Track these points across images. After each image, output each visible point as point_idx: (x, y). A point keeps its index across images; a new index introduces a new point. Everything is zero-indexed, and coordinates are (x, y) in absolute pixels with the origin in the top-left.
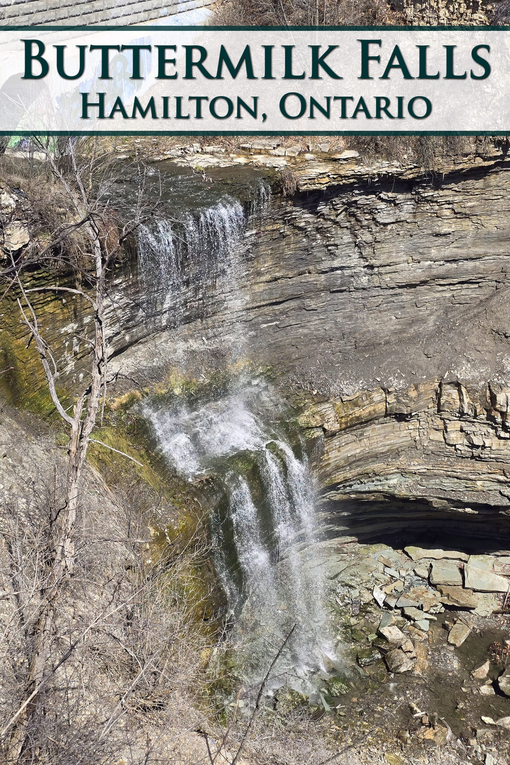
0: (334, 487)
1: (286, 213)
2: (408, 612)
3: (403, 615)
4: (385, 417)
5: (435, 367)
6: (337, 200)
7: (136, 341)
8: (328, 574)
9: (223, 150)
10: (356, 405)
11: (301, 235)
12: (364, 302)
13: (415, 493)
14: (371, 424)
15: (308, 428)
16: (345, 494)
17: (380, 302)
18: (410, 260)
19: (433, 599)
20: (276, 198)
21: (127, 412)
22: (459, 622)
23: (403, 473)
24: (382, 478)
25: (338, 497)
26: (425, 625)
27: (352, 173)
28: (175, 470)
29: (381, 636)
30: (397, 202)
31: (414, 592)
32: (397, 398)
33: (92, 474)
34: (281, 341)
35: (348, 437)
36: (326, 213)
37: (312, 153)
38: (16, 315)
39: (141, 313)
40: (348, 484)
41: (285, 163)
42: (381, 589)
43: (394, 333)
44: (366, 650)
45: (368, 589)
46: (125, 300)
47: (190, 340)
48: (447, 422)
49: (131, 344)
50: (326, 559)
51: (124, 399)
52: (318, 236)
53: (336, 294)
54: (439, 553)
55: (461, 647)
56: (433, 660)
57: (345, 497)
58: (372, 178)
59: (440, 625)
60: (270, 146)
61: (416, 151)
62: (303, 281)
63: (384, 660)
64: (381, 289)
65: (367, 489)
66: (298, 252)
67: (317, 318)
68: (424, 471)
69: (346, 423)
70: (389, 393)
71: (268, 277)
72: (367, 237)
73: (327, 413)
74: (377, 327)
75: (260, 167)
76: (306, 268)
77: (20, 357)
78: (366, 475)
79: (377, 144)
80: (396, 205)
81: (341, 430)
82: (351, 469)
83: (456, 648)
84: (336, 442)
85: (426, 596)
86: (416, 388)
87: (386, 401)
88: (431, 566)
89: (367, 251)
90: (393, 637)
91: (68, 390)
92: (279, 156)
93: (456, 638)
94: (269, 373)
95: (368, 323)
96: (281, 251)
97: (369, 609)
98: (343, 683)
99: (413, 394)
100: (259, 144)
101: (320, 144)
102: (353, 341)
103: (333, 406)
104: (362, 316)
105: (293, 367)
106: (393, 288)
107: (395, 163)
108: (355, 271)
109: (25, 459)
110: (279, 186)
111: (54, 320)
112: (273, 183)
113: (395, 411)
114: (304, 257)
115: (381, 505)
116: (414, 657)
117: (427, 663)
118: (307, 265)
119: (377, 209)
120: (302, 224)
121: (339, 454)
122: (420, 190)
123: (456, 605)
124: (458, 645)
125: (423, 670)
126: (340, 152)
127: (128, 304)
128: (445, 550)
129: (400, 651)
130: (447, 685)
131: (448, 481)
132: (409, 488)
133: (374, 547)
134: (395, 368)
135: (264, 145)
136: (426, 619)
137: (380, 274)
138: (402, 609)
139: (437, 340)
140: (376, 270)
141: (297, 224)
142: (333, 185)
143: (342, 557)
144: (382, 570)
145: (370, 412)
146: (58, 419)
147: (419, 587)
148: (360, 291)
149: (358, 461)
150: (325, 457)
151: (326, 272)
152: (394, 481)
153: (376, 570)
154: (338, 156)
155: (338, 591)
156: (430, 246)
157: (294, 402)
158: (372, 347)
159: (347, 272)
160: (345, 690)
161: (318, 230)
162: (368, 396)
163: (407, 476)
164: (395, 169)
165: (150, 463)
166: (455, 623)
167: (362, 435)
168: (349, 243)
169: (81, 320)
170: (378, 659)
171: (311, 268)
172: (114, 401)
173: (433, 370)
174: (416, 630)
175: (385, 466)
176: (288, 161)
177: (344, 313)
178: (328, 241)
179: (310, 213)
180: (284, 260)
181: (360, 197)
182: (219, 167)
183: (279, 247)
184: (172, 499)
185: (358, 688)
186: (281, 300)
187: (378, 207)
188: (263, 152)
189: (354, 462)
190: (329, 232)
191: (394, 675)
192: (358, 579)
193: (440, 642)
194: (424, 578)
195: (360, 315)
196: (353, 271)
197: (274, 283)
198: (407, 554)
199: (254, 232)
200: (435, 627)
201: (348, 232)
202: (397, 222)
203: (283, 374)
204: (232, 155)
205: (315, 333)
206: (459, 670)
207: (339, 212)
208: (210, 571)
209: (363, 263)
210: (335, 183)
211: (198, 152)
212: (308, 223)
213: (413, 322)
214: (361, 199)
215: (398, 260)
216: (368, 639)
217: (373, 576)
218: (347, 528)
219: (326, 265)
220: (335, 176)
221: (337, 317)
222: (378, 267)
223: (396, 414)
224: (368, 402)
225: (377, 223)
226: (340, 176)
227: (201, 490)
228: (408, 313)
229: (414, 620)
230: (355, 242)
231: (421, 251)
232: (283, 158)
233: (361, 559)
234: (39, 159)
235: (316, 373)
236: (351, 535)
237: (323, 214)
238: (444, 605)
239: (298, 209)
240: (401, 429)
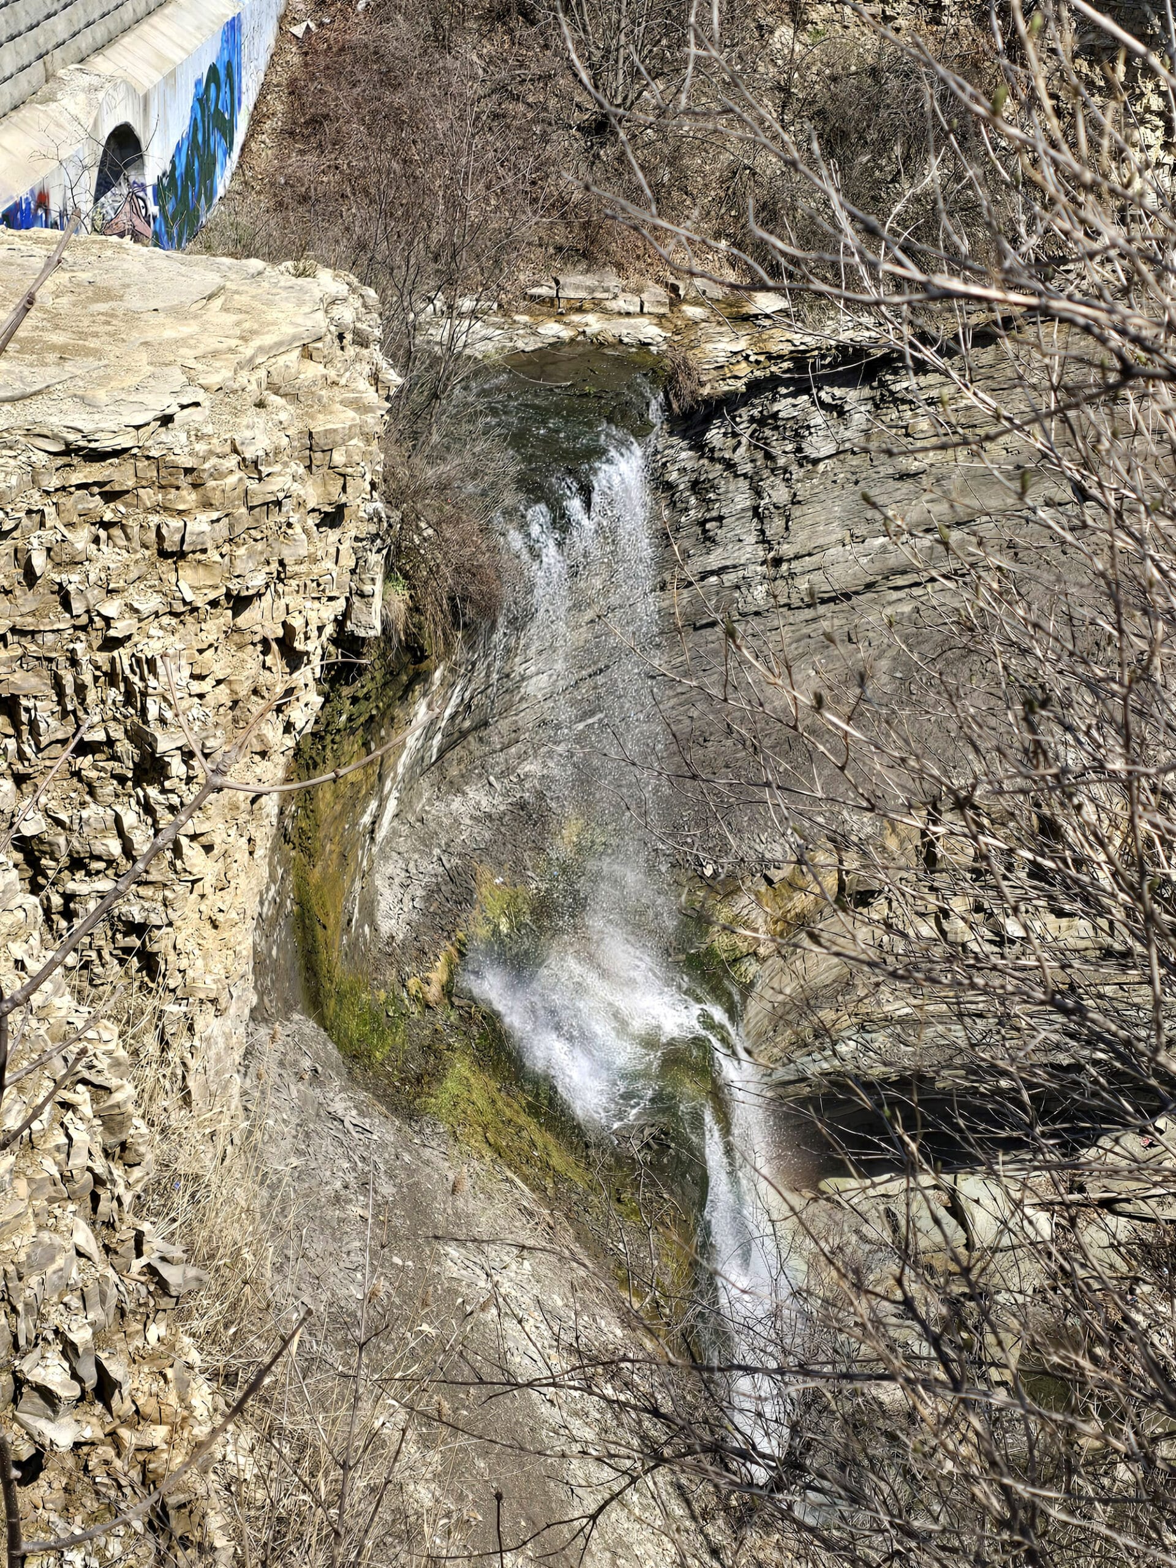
6: (743, 414)
11: (663, 502)
12: (755, 643)
18: (848, 540)
27: (789, 347)
30: (845, 408)
36: (717, 445)
52: (690, 500)
53: (703, 632)
64: (790, 609)
72: (780, 493)
80: (842, 416)
89: (775, 526)
106: (812, 606)
108: (747, 573)
119: (808, 427)
120: (673, 477)
122: (888, 377)
137: (792, 575)
140: (785, 567)
148: (749, 618)
151: (692, 583)
156: (889, 503)
159: (730, 578)
161: (696, 486)
168: (744, 510)
171: (665, 576)
178: (708, 510)
179: (691, 449)
181: (785, 403)
187: (810, 424)
190: (714, 488)
196: (740, 574)
201: (748, 484)
202: (837, 454)
207: (741, 439)
209: (764, 553)
212: (682, 471)
214: (786, 407)
215: (827, 540)
219: (693, 567)
222: (789, 560)
225: (802, 460)
230: (757, 507)
231: (871, 515)
237: (712, 449)
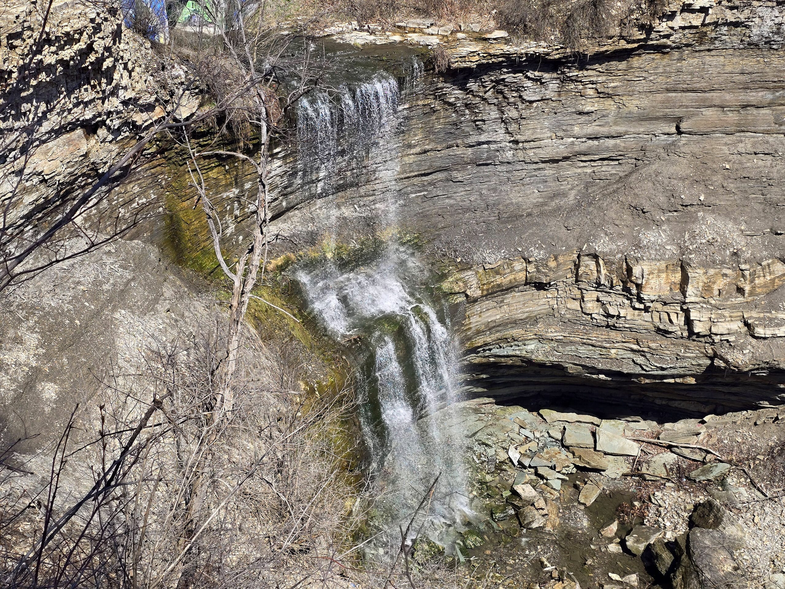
0: (474, 350)
1: (437, 89)
2: (541, 471)
3: (537, 474)
4: (525, 285)
5: (574, 239)
6: (486, 78)
7: (292, 207)
8: (465, 432)
9: (380, 28)
10: (498, 273)
11: (450, 110)
12: (508, 175)
13: (551, 359)
14: (511, 292)
15: (451, 294)
16: (485, 357)
17: (524, 176)
18: (554, 137)
19: (565, 460)
20: (428, 75)
21: (283, 273)
22: (589, 482)
23: (541, 339)
24: (520, 343)
25: (477, 361)
26: (557, 484)
27: (501, 52)
28: (325, 329)
29: (515, 493)
30: (543, 81)
31: (547, 453)
32: (537, 267)
33: (249, 331)
34: (428, 211)
35: (489, 303)
36: (475, 90)
37: (463, 32)
38: (182, 179)
39: (298, 181)
40: (487, 348)
41: (438, 41)
42: (516, 449)
43: (536, 206)
44: (500, 506)
45: (504, 448)
46: (284, 169)
47: (343, 208)
48: (584, 292)
49: (288, 209)
50: (464, 418)
51: (279, 261)
52: (467, 112)
53: (482, 167)
54: (572, 416)
55: (591, 506)
56: (563, 518)
57: (484, 360)
58: (520, 58)
59: (572, 485)
60: (424, 25)
61: (562, 32)
62: (451, 153)
63: (517, 515)
64: (525, 163)
65: (505, 353)
66: (447, 126)
67: (463, 189)
68: (561, 337)
69: (488, 290)
70: (530, 262)
71: (418, 150)
72: (514, 114)
73: (470, 280)
74: (520, 199)
75: (414, 45)
76: (454, 142)
77: (185, 219)
78: (505, 340)
79: (525, 26)
80: (542, 83)
81: (482, 296)
82: (491, 334)
83: (586, 507)
84: (477, 308)
85: (559, 457)
86: (556, 258)
87: (527, 271)
88: (565, 429)
89: (513, 127)
90: (526, 494)
91: (228, 251)
92: (432, 35)
93: (586, 498)
94: (415, 241)
95: (511, 196)
96: (431, 125)
97: (504, 467)
98: (478, 536)
99: (552, 264)
100: (413, 23)
101: (472, 23)
102: (497, 212)
103: (476, 274)
104: (506, 189)
105: (439, 235)
106: (537, 163)
107: (543, 43)
108: (501, 145)
109: (187, 314)
110: (432, 63)
111: (217, 185)
112: (425, 61)
113: (534, 280)
114: (452, 131)
115: (518, 369)
116: (546, 515)
117: (558, 521)
118: (455, 139)
119: (523, 87)
120: (452, 100)
121: (480, 319)
122: (565, 70)
123: (588, 466)
124: (588, 504)
125: (554, 526)
126: (490, 32)
127: (286, 172)
128: (578, 414)
129: (532, 508)
130: (576, 541)
131: (583, 348)
132: (546, 354)
133: (510, 409)
134: (535, 239)
135: (419, 24)
136: (558, 478)
137: (525, 149)
138: (535, 468)
139: (577, 213)
140: (521, 145)
141: (447, 100)
142: (483, 64)
143: (480, 417)
144: (518, 430)
145: (510, 280)
146: (218, 278)
147: (553, 448)
148: (505, 164)
149: (498, 326)
150: (467, 321)
151: (473, 146)
152: (531, 346)
153: (512, 430)
154: (488, 36)
155: (475, 449)
156: (573, 123)
157: (439, 269)
158: (515, 219)
159: (493, 147)
160: (480, 543)
161: (467, 106)
162: (510, 265)
163: (545, 342)
164: (542, 49)
165: (303, 322)
166: (586, 483)
167: (502, 302)
168: (496, 119)
169: (242, 186)
170: (511, 515)
171: (459, 141)
172: (270, 263)
173: (572, 242)
174: (548, 488)
175: (523, 332)
176: (441, 39)
177: (489, 185)
178: (476, 116)
179: (460, 90)
180: (434, 133)
181: (508, 75)
182: (375, 44)
183: (429, 121)
184: (322, 356)
185: (491, 541)
186: (429, 171)
187: (525, 85)
188: (417, 30)
189: (494, 327)
190: (477, 108)
191: (527, 531)
192: (495, 439)
193: (571, 501)
194: (557, 440)
195: (504, 188)
196: (499, 145)
197: (423, 155)
198: (541, 416)
199: (406, 106)
200: (567, 487)
201: (496, 108)
202: (542, 100)
203: (429, 242)
204: (387, 33)
205: (461, 204)
206: (588, 528)
207: (488, 89)
208: (355, 425)
209: (508, 138)
210: (485, 61)
211: (356, 29)
212: (457, 98)
213: (555, 196)
214: (509, 77)
215: (542, 136)
216: (502, 495)
217: (508, 436)
218: (486, 390)
219: (473, 140)
220: (485, 55)
221: (482, 189)
222: (523, 142)
223: (535, 283)
224: (509, 271)
225: (523, 101)
226: (490, 55)
227: (350, 348)
228: (550, 187)
229: (547, 480)
230: (502, 118)
231: (564, 128)
232: (436, 37)
233: (498, 420)
234: (207, 33)
235: (460, 242)
236: (488, 397)
237: (472, 91)
238: (576, 466)
239: (448, 85)
240: (540, 297)
